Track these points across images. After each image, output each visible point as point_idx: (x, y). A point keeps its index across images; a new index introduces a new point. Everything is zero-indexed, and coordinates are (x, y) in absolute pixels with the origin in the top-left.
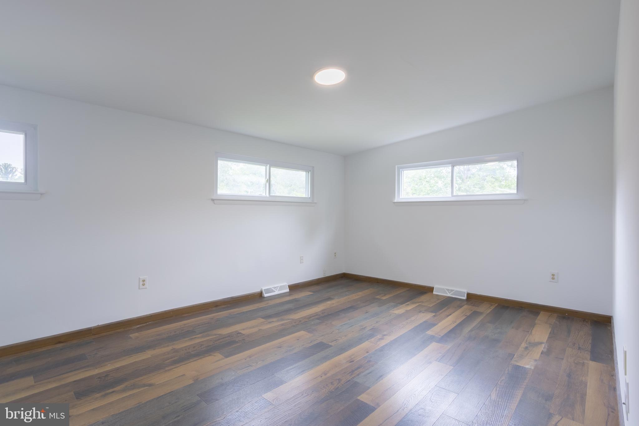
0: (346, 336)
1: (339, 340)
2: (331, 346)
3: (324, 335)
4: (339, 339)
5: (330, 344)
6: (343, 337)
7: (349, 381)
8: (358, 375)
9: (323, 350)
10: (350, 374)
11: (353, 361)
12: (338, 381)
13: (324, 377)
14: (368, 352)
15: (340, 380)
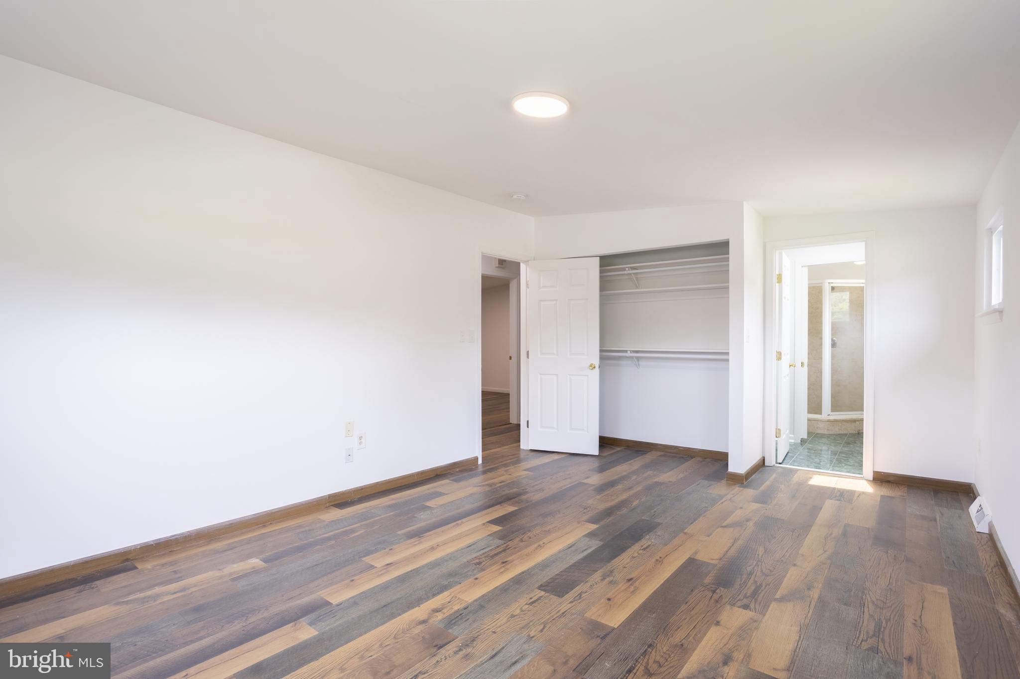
0: (513, 616)
1: (527, 604)
2: (541, 587)
3: (560, 617)
4: (527, 606)
5: (543, 593)
6: (518, 612)
7: (510, 540)
8: (498, 547)
9: (551, 579)
10: (508, 547)
11: (503, 563)
12: (524, 540)
13: (541, 543)
14: (476, 579)
15: (522, 541)
